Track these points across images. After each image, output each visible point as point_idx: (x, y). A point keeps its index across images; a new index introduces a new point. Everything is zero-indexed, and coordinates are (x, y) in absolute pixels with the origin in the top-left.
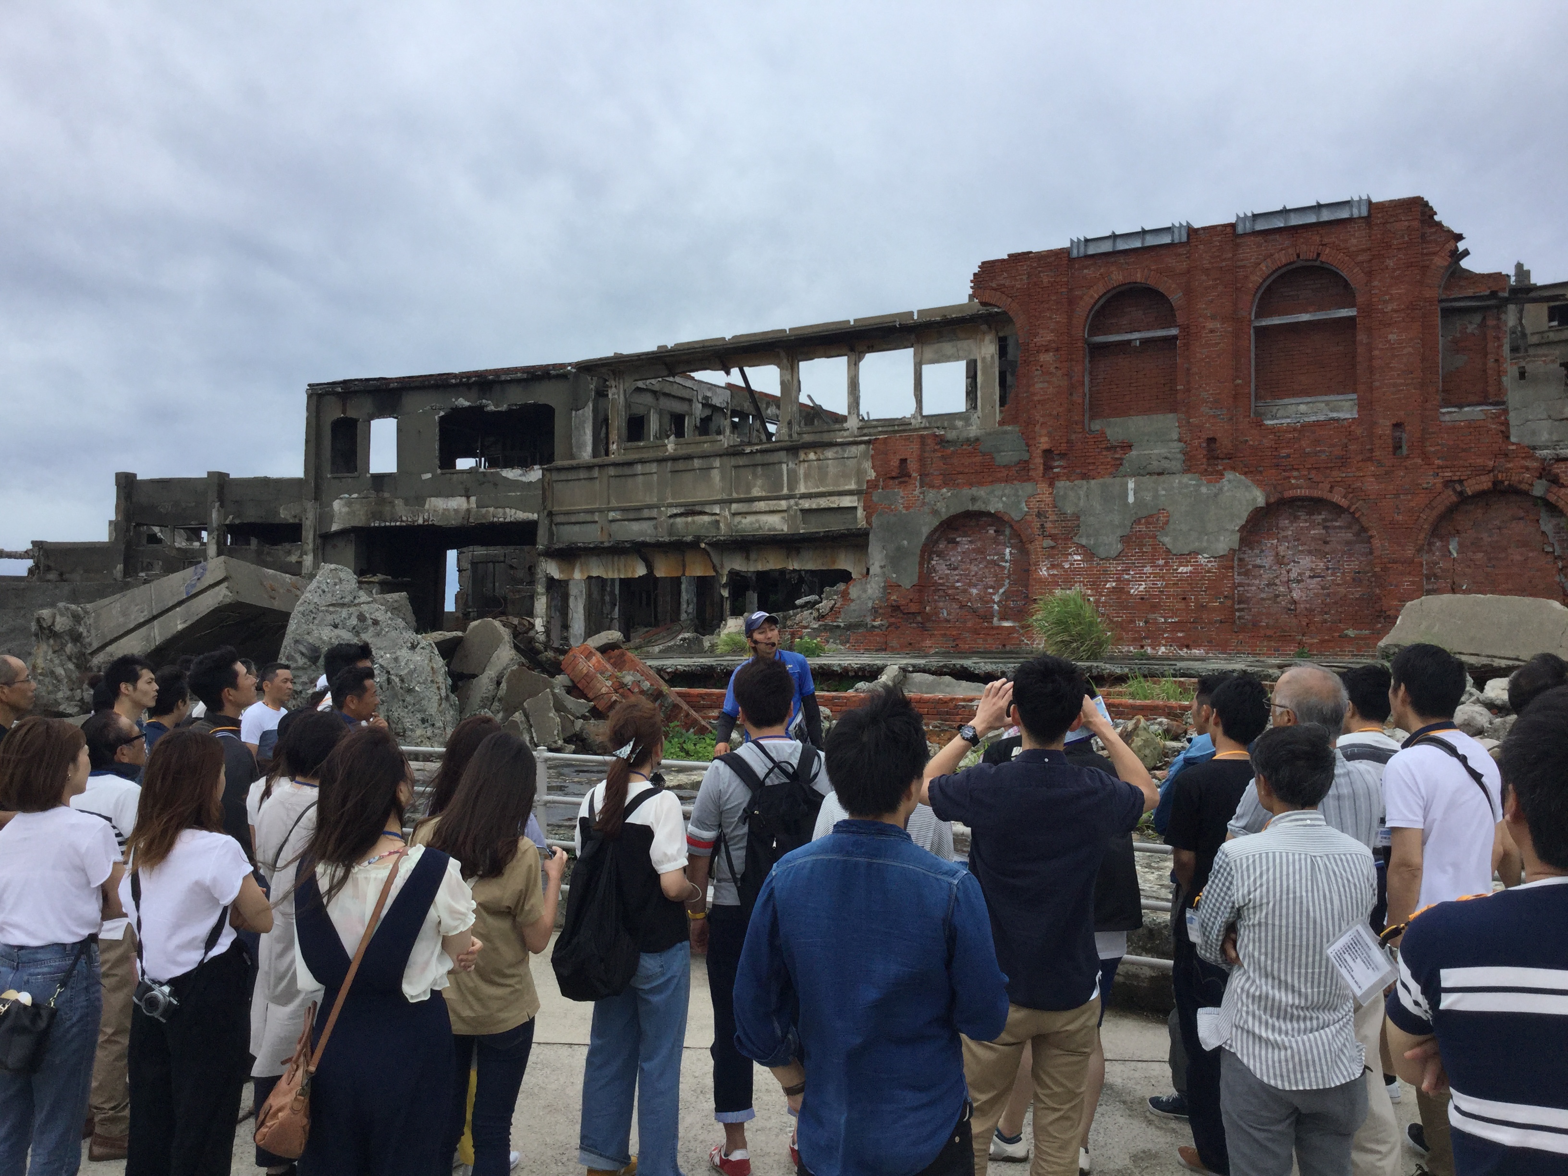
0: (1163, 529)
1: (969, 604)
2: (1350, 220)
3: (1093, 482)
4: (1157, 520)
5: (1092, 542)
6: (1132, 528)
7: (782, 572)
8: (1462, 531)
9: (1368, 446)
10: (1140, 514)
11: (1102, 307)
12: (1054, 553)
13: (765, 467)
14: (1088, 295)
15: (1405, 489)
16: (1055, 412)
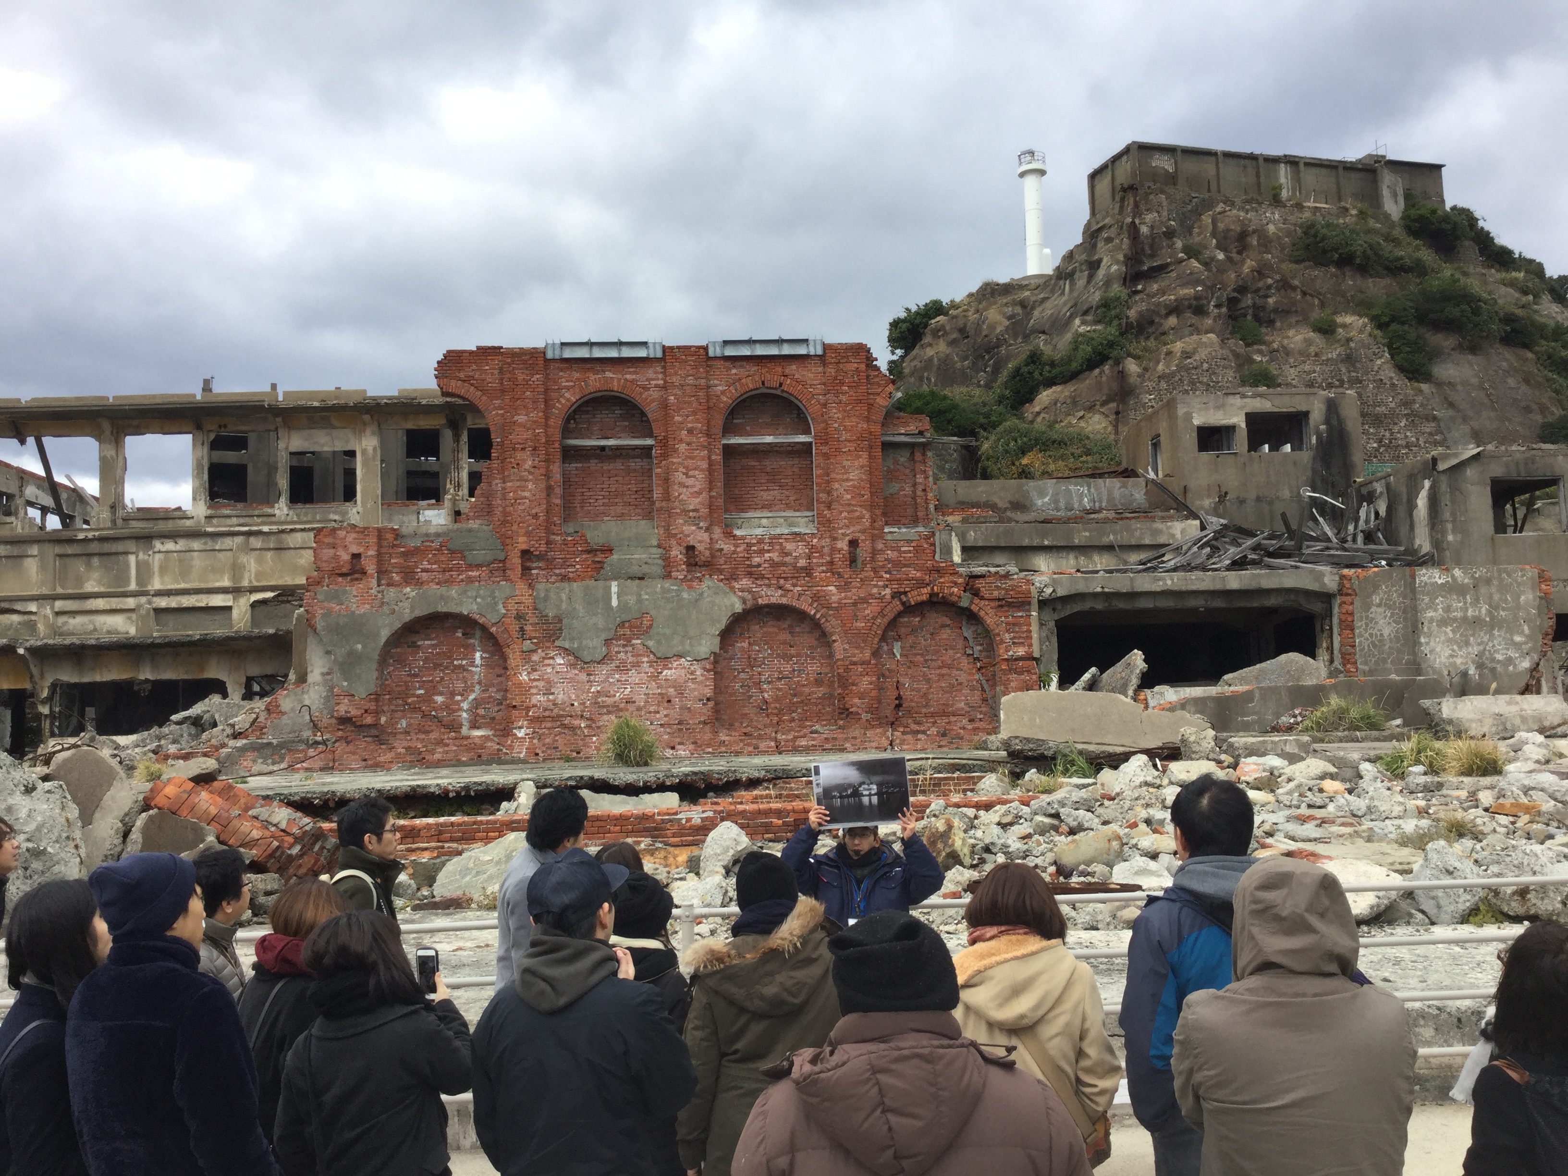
0: (647, 632)
1: (434, 713)
2: (806, 357)
3: (575, 584)
4: (641, 624)
5: (576, 646)
6: (616, 632)
7: (128, 683)
8: (903, 636)
9: (828, 558)
10: (625, 617)
11: (574, 411)
12: (535, 658)
13: (105, 558)
14: (565, 398)
15: (860, 598)
16: (534, 511)
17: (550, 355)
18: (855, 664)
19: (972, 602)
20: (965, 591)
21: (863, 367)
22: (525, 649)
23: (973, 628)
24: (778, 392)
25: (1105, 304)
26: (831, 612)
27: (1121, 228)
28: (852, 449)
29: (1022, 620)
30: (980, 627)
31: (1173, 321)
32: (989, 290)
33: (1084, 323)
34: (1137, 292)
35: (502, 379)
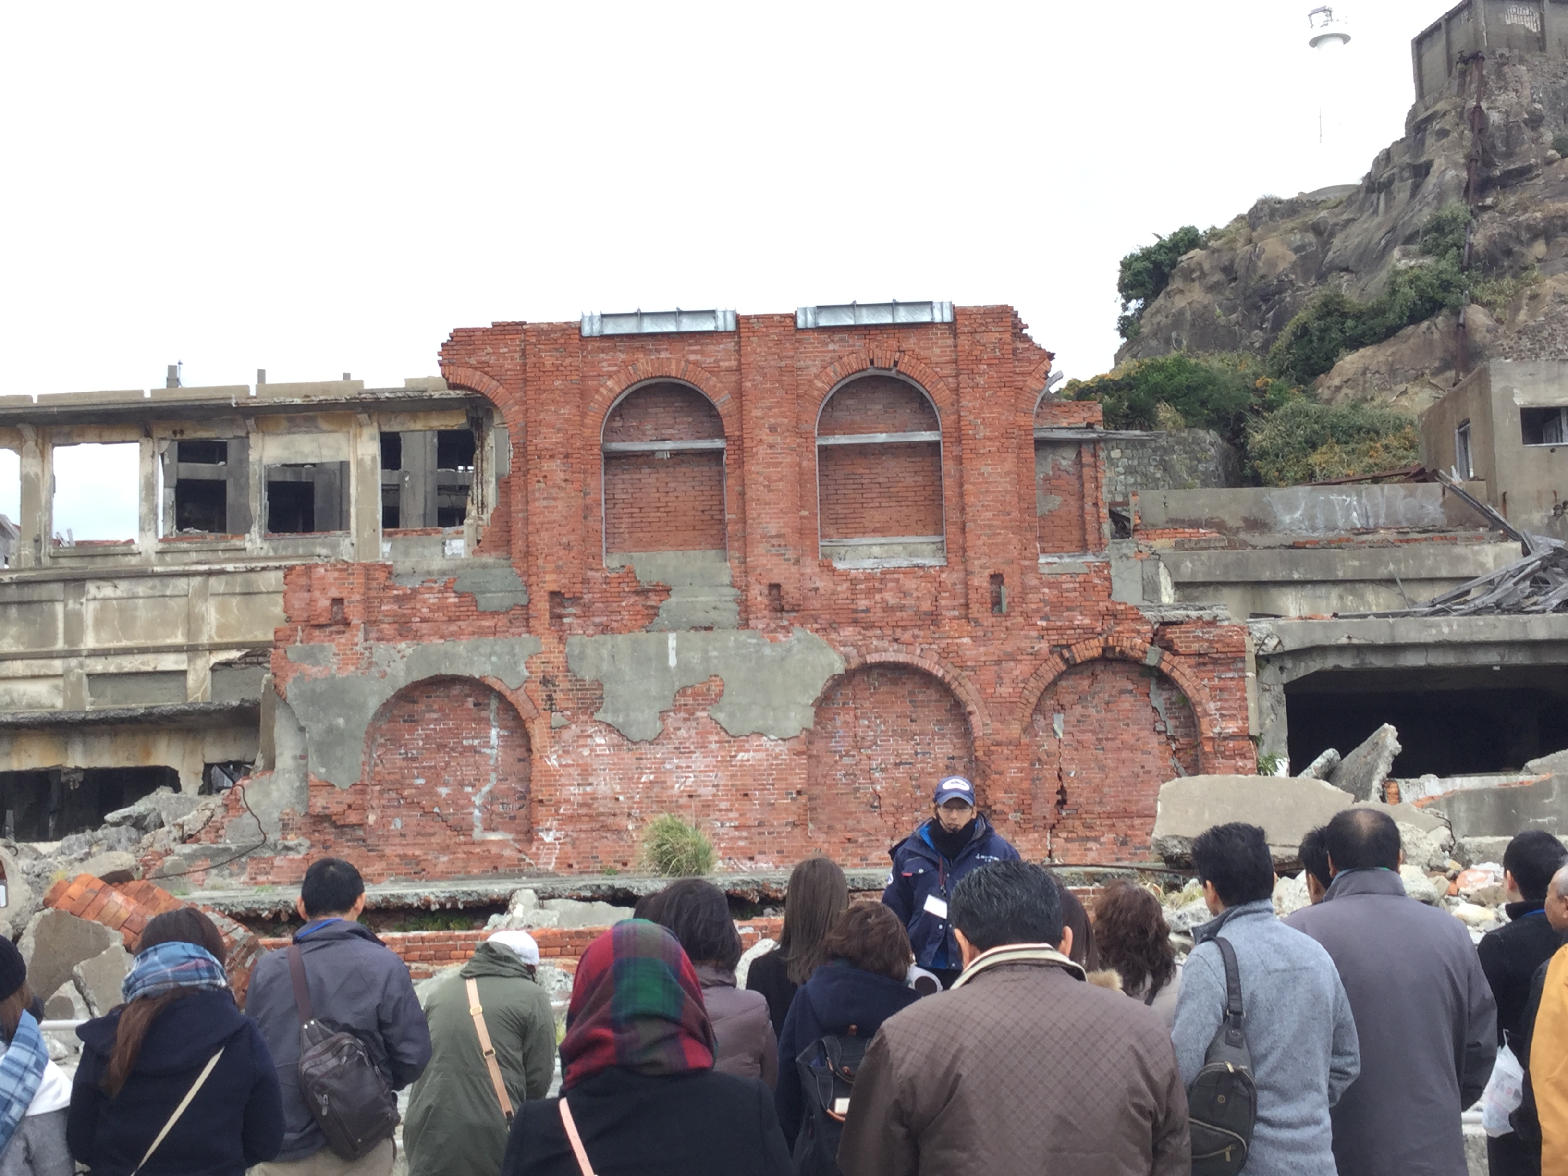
0: (716, 702)
1: (436, 810)
2: (931, 324)
3: (620, 637)
4: (708, 690)
5: (621, 720)
6: (675, 700)
8: (1067, 706)
9: (962, 601)
10: (686, 682)
11: (620, 404)
12: (567, 735)
13: (25, 607)
14: (606, 387)
15: (1006, 654)
16: (565, 540)
17: (586, 331)
18: (999, 744)
19: (1161, 658)
20: (1152, 644)
21: (1007, 337)
22: (554, 724)
23: (1165, 695)
24: (893, 373)
25: (1438, 227)
26: (965, 673)
27: (1461, 115)
28: (994, 449)
29: (1232, 684)
30: (1175, 693)
31: (1540, 248)
32: (1267, 210)
33: (1406, 255)
34: (1485, 208)
35: (525, 364)
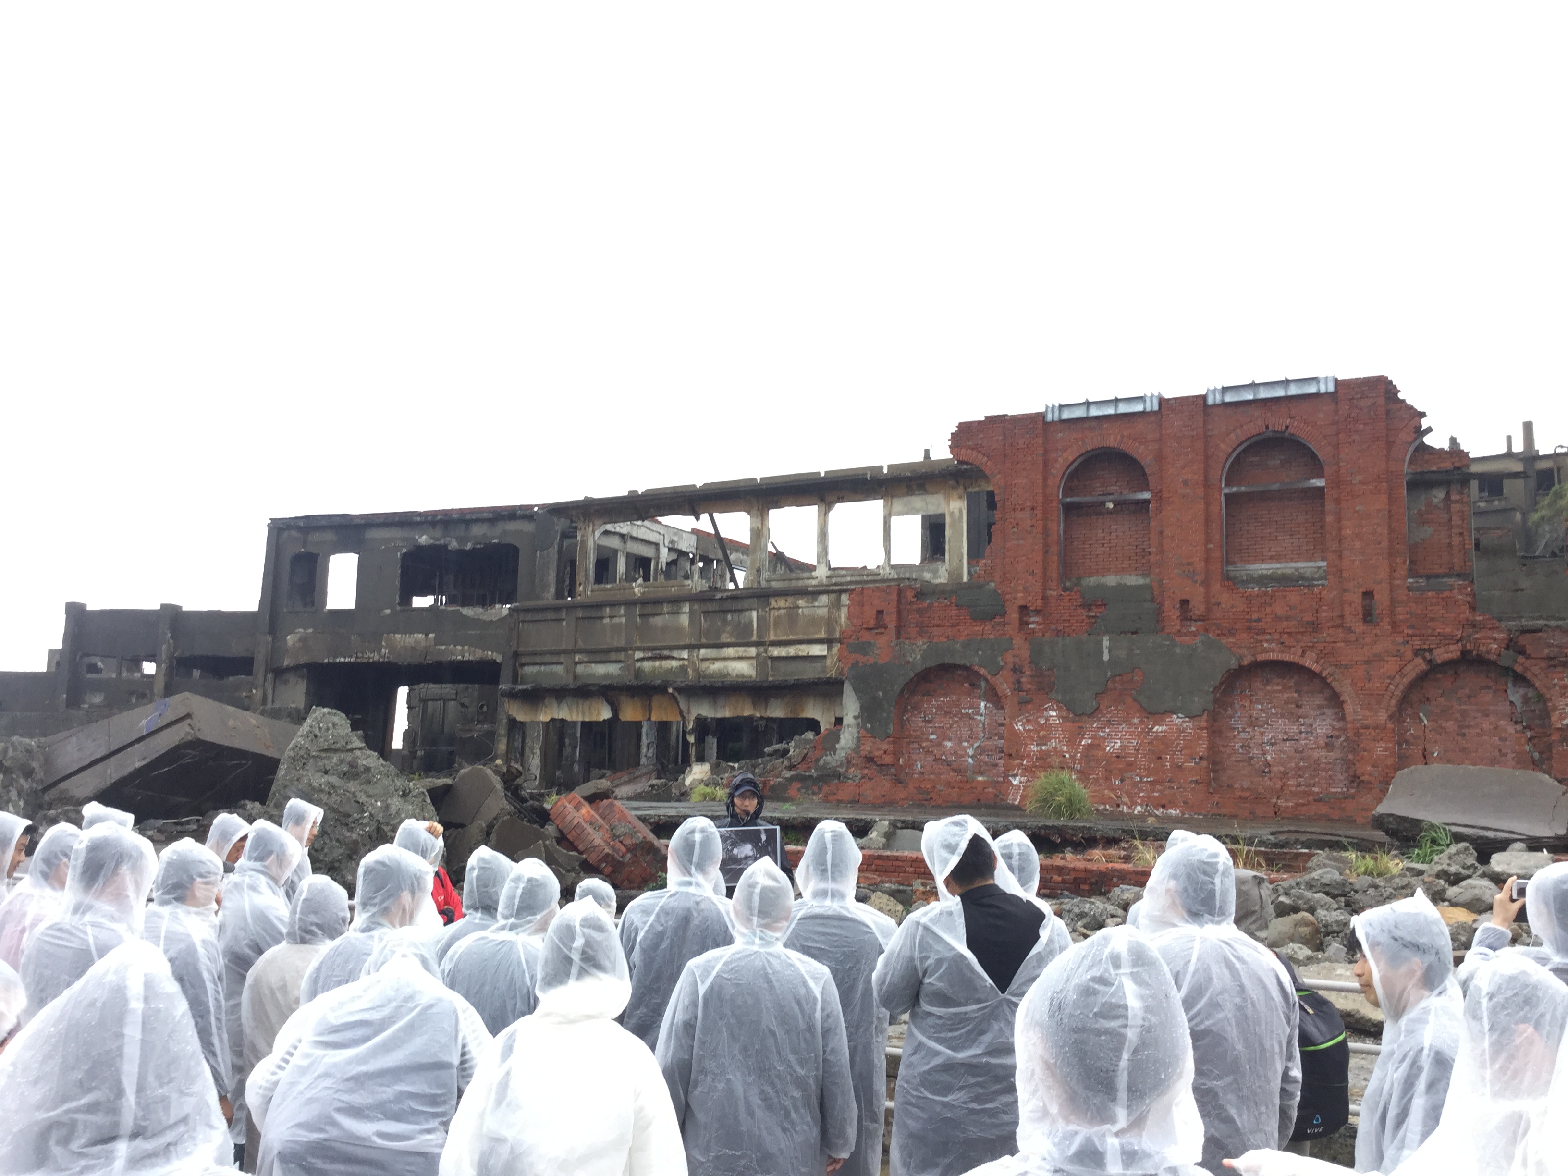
0: (1138, 688)
1: (944, 757)
2: (1317, 395)
3: (1068, 639)
4: (1132, 679)
5: (1068, 699)
6: (1107, 685)
7: (750, 718)
8: (1432, 699)
9: (1338, 613)
10: (1116, 671)
11: (1075, 470)
12: (1029, 708)
14: (1063, 457)
15: (1375, 656)
16: (1031, 569)
17: (1049, 418)
18: (1367, 727)
19: (1516, 661)
20: (1507, 649)
21: (1381, 401)
22: (1020, 700)
23: (1522, 691)
24: (1285, 435)
26: (1340, 670)
28: (1368, 491)
30: (1529, 690)
35: (1005, 444)
